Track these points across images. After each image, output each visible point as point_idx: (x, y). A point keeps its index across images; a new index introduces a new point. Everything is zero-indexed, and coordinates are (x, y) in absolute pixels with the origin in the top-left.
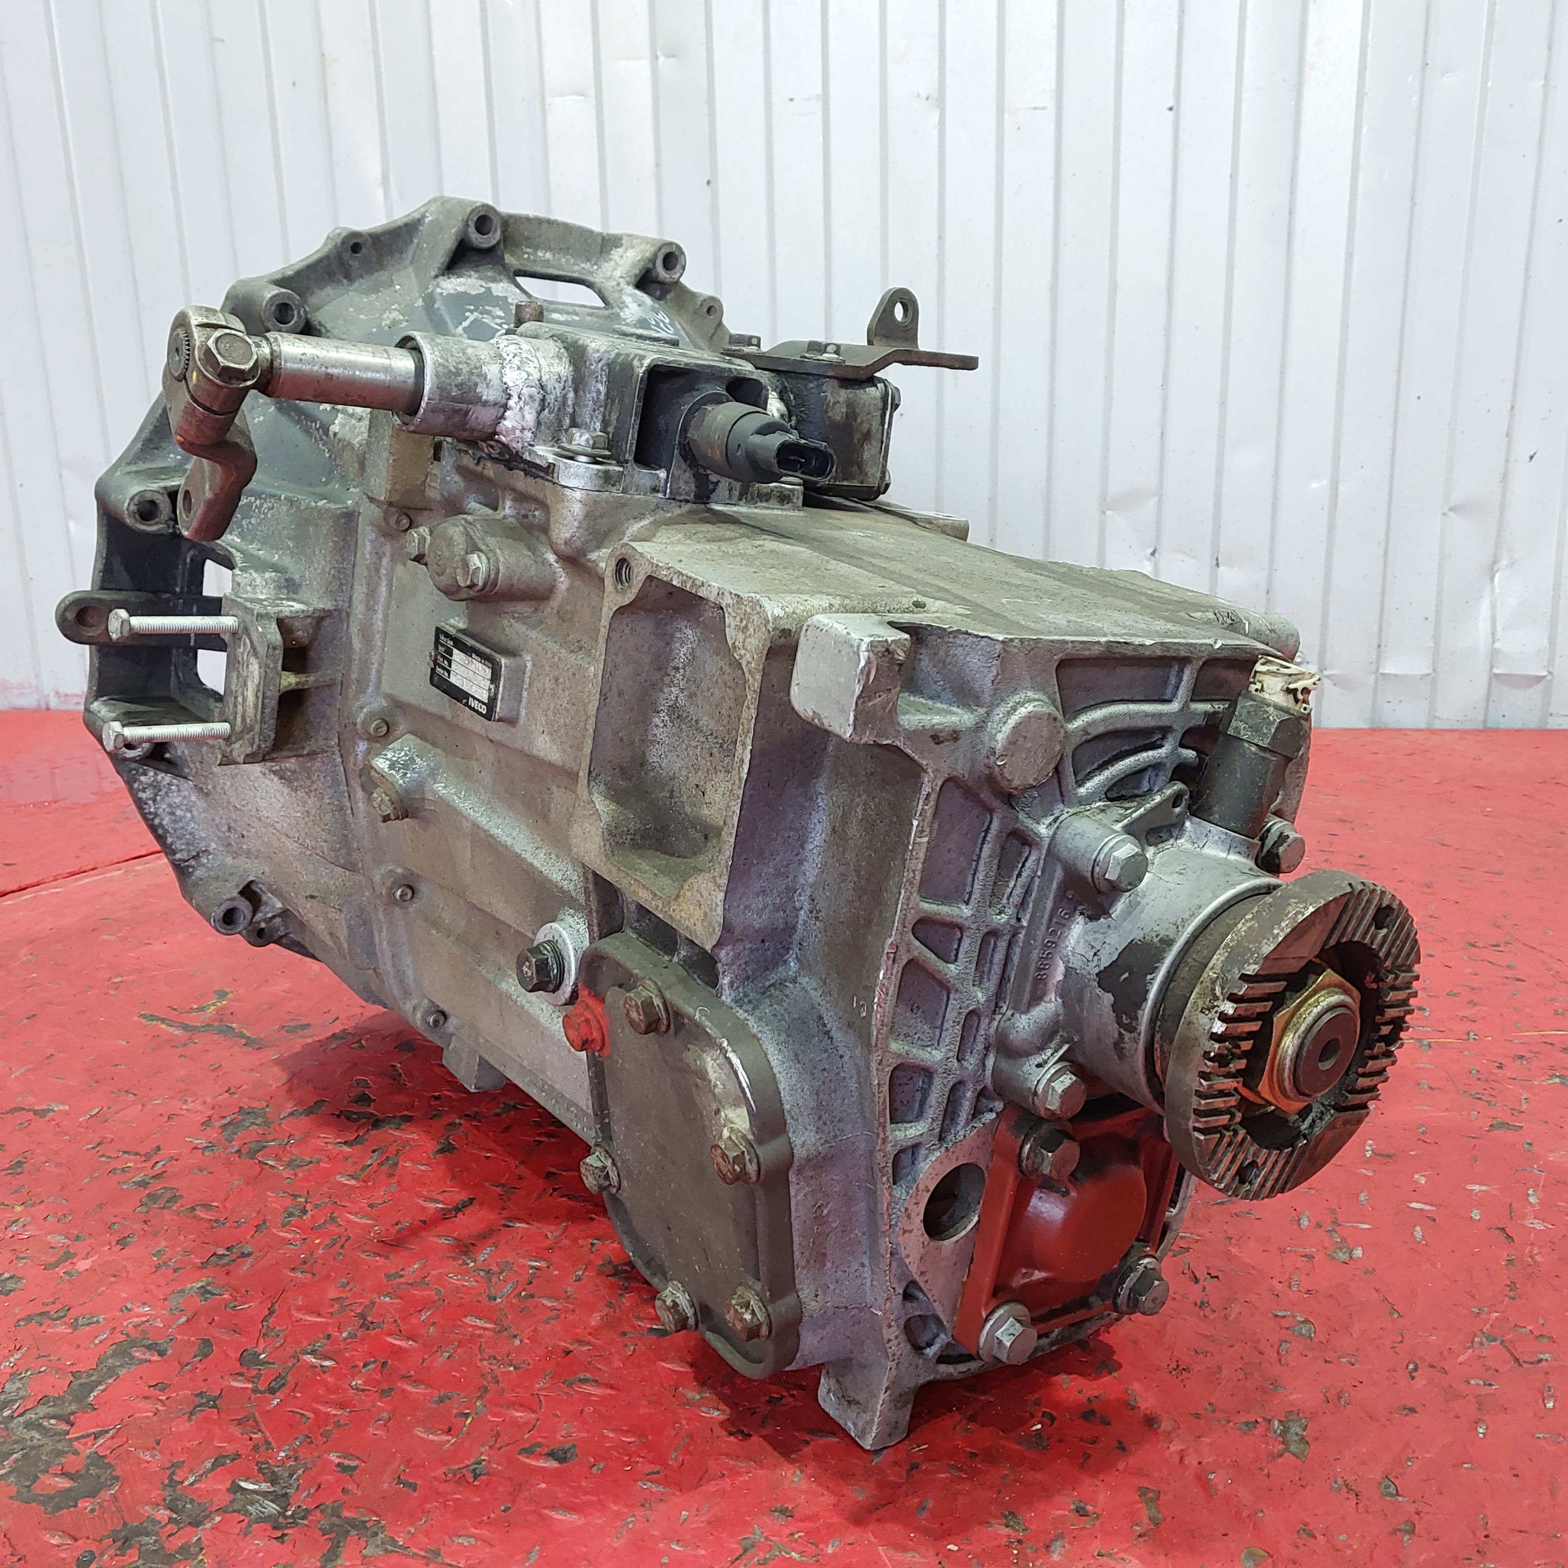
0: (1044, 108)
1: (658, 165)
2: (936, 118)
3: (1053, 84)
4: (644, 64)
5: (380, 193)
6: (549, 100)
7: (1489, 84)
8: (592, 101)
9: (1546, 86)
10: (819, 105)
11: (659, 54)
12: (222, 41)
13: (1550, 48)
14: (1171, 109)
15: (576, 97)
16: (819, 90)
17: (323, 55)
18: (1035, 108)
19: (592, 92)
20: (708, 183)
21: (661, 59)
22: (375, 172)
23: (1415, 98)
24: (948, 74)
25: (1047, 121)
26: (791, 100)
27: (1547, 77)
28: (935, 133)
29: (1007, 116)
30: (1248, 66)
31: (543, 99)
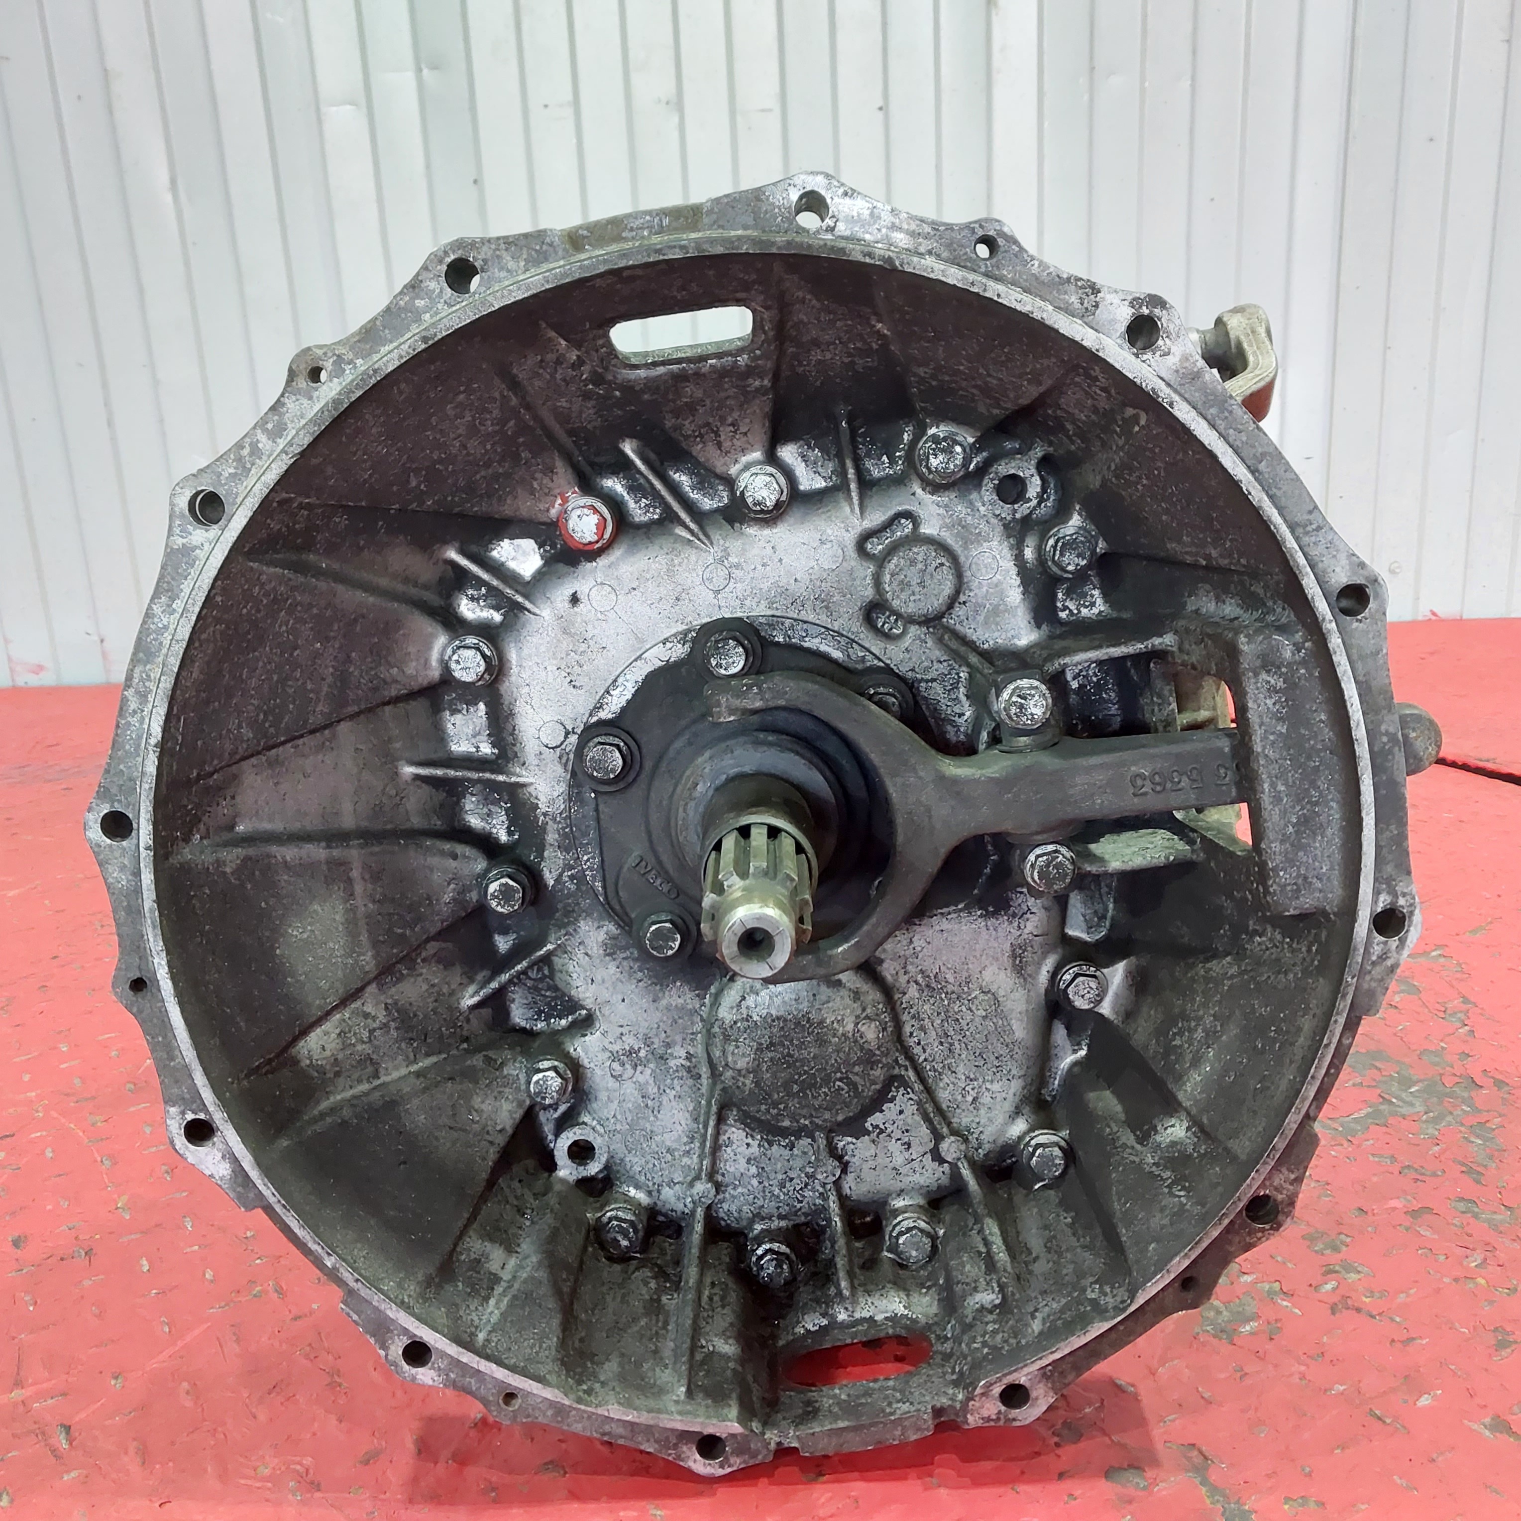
0: (770, 110)
1: (428, 166)
2: (676, 119)
3: (777, 88)
4: (408, 78)
5: (169, 198)
6: (324, 109)
7: (1147, 84)
8: (365, 110)
9: (1193, 87)
10: (569, 112)
11: (423, 66)
12: (7, 58)
13: (1194, 52)
14: (881, 109)
15: (348, 107)
16: (570, 97)
17: (106, 70)
18: (763, 111)
19: (363, 102)
20: (475, 182)
21: (425, 71)
22: (163, 177)
23: (1086, 97)
24: (685, 81)
25: (774, 122)
26: (546, 106)
27: (1193, 78)
28: (676, 135)
29: (739, 119)
30: (945, 70)
31: (318, 109)
